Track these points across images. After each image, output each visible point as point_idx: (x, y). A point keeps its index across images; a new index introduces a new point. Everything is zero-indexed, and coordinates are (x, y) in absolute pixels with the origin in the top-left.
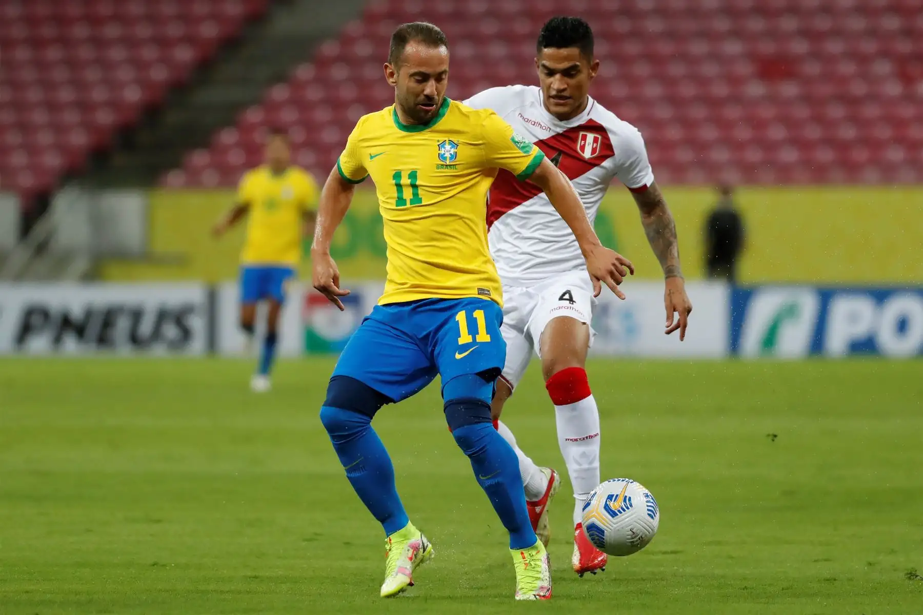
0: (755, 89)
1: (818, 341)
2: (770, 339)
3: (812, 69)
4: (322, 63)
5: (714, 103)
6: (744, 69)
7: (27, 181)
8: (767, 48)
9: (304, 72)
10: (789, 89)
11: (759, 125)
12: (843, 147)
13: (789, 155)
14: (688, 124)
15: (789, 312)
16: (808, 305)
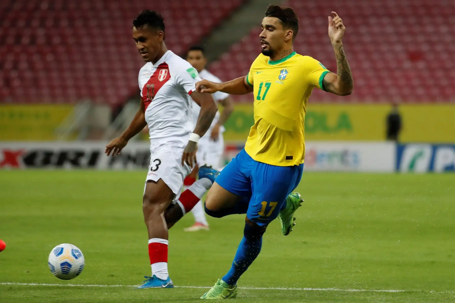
0: (407, 65)
1: (431, 167)
2: (412, 165)
3: (430, 57)
4: (233, 54)
5: (390, 70)
6: (403, 56)
7: (114, 100)
8: (412, 48)
9: (226, 57)
10: (421, 65)
11: (408, 78)
12: (442, 88)
13: (420, 91)
14: (380, 78)
15: (420, 155)
16: (428, 152)
